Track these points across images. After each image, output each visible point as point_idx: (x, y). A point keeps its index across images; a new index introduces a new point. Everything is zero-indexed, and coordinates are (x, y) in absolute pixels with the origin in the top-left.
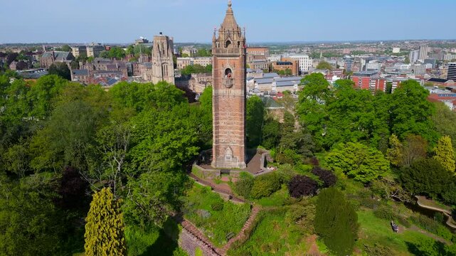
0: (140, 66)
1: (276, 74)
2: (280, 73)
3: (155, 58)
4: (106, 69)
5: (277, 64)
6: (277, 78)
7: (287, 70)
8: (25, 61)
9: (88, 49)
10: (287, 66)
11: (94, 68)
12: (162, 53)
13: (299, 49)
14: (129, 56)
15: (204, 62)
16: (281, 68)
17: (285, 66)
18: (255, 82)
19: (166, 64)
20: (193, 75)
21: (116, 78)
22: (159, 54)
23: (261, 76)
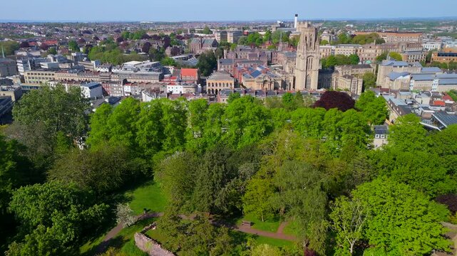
0: (279, 55)
1: (437, 68)
2: (443, 67)
3: (301, 51)
4: (248, 58)
5: (439, 55)
6: (440, 73)
7: (451, 63)
8: (178, 47)
9: (228, 34)
10: (452, 58)
11: (237, 56)
12: (309, 46)
13: (452, 27)
14: (267, 42)
15: (347, 51)
16: (444, 60)
17: (448, 57)
18: (411, 78)
19: (311, 58)
20: (337, 68)
21: (258, 69)
22: (305, 47)
23: (418, 71)
